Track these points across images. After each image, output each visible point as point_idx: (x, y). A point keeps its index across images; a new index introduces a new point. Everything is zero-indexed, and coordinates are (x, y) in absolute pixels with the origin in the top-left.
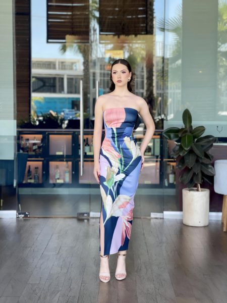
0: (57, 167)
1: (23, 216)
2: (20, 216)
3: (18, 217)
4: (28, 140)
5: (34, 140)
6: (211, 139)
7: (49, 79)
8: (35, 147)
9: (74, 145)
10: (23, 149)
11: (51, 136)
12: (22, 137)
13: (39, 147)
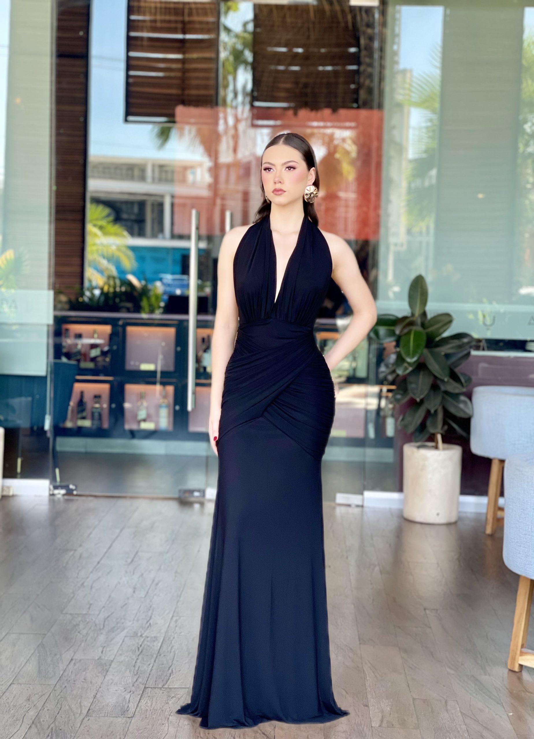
0: (142, 396)
1: (63, 492)
2: (56, 492)
3: (53, 495)
4: (79, 336)
5: (93, 337)
6: (465, 340)
7: (130, 203)
8: (94, 353)
9: (179, 349)
10: (68, 355)
11: (130, 329)
12: (67, 330)
13: (104, 354)
